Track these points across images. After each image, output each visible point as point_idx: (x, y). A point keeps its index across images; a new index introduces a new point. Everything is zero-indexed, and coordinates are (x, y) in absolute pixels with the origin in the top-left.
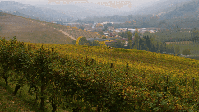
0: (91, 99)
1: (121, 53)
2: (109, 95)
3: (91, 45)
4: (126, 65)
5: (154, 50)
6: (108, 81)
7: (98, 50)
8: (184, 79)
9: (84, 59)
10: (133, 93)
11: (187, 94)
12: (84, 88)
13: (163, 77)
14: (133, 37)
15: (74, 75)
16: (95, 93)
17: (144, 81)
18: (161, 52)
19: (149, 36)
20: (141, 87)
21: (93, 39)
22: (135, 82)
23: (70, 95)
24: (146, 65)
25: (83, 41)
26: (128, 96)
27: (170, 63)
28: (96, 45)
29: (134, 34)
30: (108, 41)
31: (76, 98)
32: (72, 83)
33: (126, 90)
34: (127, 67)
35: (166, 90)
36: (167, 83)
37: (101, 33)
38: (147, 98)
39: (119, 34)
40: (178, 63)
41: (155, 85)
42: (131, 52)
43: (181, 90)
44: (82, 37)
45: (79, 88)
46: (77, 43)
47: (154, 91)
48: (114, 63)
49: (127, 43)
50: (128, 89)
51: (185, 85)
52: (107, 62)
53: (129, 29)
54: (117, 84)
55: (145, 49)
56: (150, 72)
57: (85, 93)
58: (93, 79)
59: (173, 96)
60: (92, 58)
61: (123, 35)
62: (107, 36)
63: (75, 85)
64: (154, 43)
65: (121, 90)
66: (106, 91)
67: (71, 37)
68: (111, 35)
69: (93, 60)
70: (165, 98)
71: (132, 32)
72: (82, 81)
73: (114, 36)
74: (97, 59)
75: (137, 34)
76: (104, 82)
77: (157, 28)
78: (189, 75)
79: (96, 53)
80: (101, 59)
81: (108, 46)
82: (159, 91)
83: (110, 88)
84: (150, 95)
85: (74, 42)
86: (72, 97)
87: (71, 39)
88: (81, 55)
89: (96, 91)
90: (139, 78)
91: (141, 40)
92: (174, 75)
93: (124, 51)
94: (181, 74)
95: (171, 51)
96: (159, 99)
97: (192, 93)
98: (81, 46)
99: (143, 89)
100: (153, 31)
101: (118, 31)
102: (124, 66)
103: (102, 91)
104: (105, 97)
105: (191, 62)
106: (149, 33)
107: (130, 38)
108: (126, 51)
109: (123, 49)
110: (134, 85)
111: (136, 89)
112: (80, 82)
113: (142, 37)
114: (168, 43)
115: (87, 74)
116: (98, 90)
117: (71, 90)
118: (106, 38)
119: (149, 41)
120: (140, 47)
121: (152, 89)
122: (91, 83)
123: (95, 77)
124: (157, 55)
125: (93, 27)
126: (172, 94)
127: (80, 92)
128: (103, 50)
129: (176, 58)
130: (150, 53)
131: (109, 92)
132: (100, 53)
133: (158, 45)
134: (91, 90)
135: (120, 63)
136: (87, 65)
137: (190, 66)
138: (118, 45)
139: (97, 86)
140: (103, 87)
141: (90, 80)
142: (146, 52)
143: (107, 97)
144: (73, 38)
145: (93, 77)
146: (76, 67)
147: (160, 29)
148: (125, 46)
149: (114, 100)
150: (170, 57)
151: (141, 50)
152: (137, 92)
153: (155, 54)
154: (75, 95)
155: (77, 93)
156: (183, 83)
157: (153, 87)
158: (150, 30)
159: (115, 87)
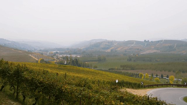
0: (45, 92)
1: (62, 67)
2: (55, 90)
3: (47, 63)
4: (65, 73)
5: (80, 66)
6: (55, 82)
7: (50, 66)
8: (94, 80)
9: (42, 71)
10: (68, 88)
11: (95, 88)
12: (42, 86)
13: (84, 80)
14: (69, 59)
15: (36, 80)
16: (48, 89)
17: (74, 82)
18: (83, 67)
19: (77, 59)
20: (72, 85)
21: (48, 60)
22: (69, 82)
23: (33, 90)
24: (75, 74)
25: (42, 61)
26: (65, 90)
27: (88, 72)
28: (50, 63)
29: (69, 58)
30: (56, 61)
31: (37, 92)
32: (35, 84)
33: (64, 87)
34: (66, 74)
35: (85, 87)
36: (85, 82)
37: (52, 57)
38: (75, 91)
39: (62, 57)
40: (91, 72)
41: (80, 84)
42: (68, 67)
43: (92, 86)
44: (42, 59)
45: (39, 86)
46: (39, 62)
47: (78, 87)
48: (59, 72)
49: (66, 62)
50: (65, 86)
51: (95, 84)
52: (55, 72)
53: (67, 55)
54: (60, 84)
55: (75, 65)
56: (78, 77)
57: (42, 89)
58: (46, 81)
59: (88, 89)
60: (47, 70)
61: (64, 58)
62: (55, 58)
63: (37, 85)
64: (79, 62)
65: (62, 87)
66: (53, 88)
67: (36, 59)
68: (58, 58)
69: (47, 71)
70: (84, 90)
71: (69, 57)
72: (41, 83)
73: (59, 59)
74: (49, 70)
75: (71, 58)
76: (53, 83)
77: (81, 55)
78: (96, 78)
79: (49, 67)
80: (52, 71)
81: (56, 64)
82: (81, 87)
83: (56, 86)
84: (76, 89)
85: (37, 61)
86: (35, 91)
87: (35, 60)
88: (41, 69)
89: (49, 88)
90: (71, 80)
91: (73, 61)
92: (89, 79)
93: (64, 66)
94: (93, 78)
95: (88, 67)
96: (81, 91)
97: (98, 87)
98: (41, 64)
99: (73, 86)
100: (79, 56)
101: (61, 56)
102: (64, 74)
103: (51, 88)
104: (53, 91)
105: (97, 72)
106: (77, 57)
107: (68, 60)
108: (65, 66)
109: (64, 65)
110: (69, 84)
111: (70, 86)
112: (40, 83)
113: (73, 59)
114: (86, 63)
115: (44, 78)
116: (49, 87)
117: (34, 87)
118: (55, 59)
119: (77, 61)
120: (73, 64)
121: (78, 86)
122: (46, 83)
123: (48, 80)
124: (81, 68)
125: (48, 54)
126: (88, 88)
127: (40, 89)
128: (53, 66)
129: (91, 70)
130: (78, 67)
131: (55, 88)
132: (51, 67)
133: (81, 64)
134: (45, 87)
135: (62, 73)
136: (44, 74)
137: (97, 74)
138: (61, 63)
139: (49, 85)
140: (52, 86)
141: (45, 82)
142: (76, 67)
143: (54, 91)
144: (37, 60)
145: (47, 80)
146: (38, 75)
147: (83, 55)
148: (65, 64)
149: (58, 92)
150: (87, 69)
151: (73, 66)
152: (70, 88)
153: (80, 68)
154: (37, 91)
155: (38, 89)
156: (93, 83)
157: (79, 85)
158: (77, 56)
159: (58, 85)
